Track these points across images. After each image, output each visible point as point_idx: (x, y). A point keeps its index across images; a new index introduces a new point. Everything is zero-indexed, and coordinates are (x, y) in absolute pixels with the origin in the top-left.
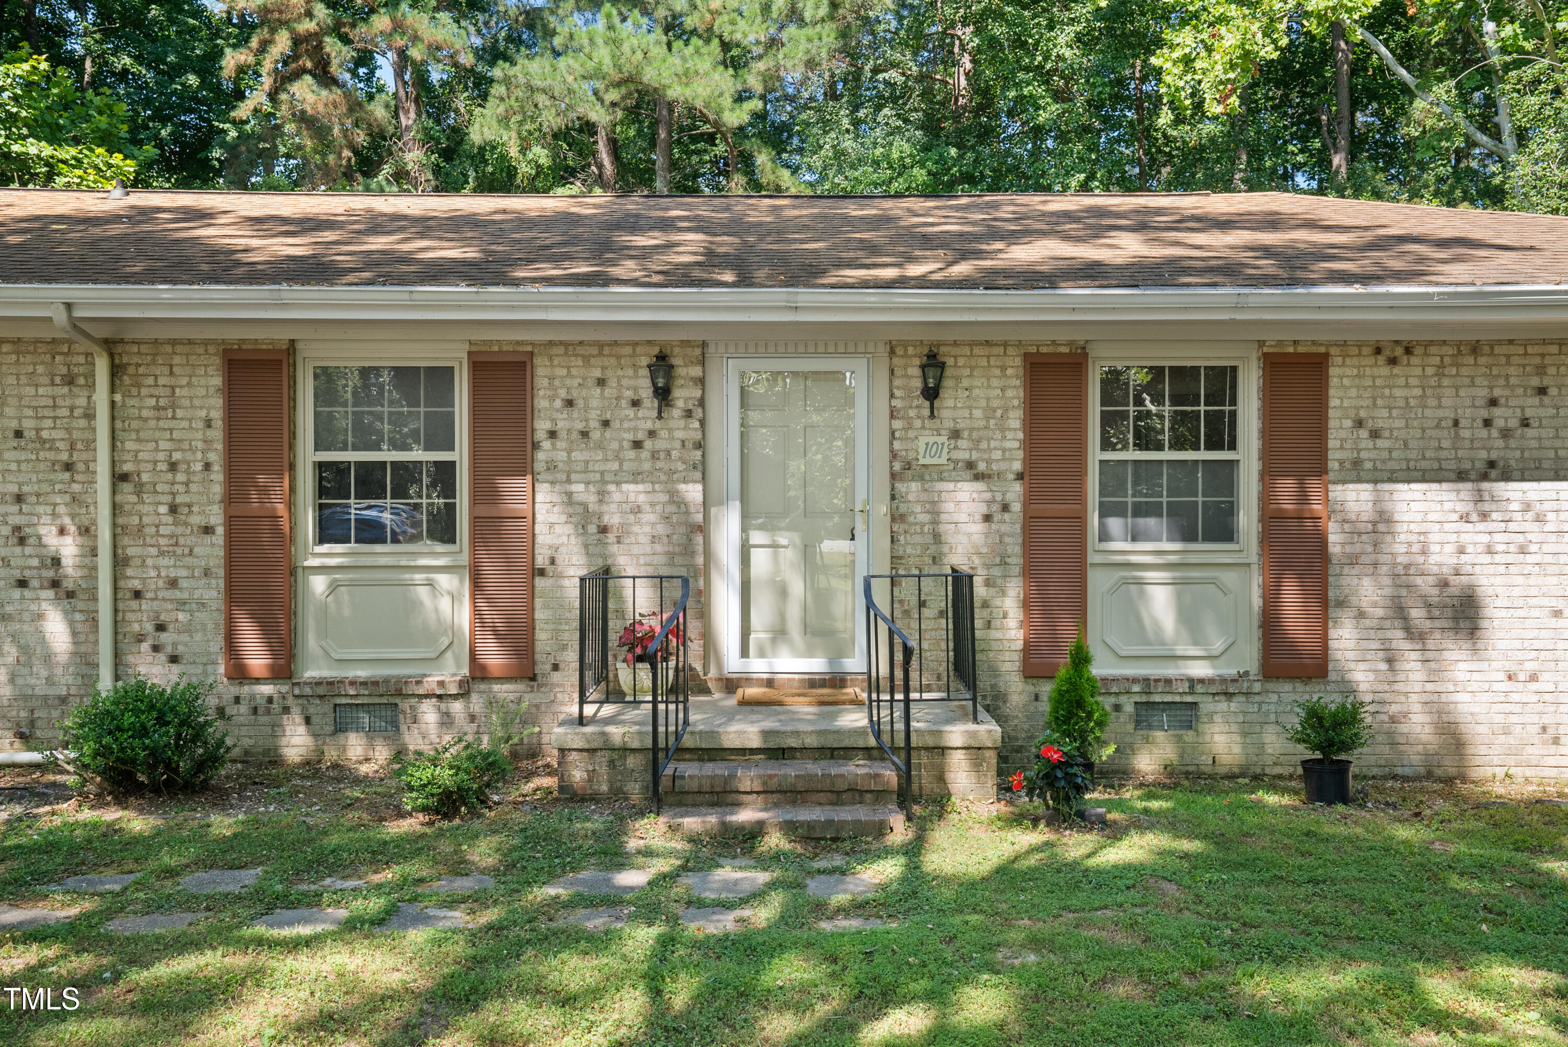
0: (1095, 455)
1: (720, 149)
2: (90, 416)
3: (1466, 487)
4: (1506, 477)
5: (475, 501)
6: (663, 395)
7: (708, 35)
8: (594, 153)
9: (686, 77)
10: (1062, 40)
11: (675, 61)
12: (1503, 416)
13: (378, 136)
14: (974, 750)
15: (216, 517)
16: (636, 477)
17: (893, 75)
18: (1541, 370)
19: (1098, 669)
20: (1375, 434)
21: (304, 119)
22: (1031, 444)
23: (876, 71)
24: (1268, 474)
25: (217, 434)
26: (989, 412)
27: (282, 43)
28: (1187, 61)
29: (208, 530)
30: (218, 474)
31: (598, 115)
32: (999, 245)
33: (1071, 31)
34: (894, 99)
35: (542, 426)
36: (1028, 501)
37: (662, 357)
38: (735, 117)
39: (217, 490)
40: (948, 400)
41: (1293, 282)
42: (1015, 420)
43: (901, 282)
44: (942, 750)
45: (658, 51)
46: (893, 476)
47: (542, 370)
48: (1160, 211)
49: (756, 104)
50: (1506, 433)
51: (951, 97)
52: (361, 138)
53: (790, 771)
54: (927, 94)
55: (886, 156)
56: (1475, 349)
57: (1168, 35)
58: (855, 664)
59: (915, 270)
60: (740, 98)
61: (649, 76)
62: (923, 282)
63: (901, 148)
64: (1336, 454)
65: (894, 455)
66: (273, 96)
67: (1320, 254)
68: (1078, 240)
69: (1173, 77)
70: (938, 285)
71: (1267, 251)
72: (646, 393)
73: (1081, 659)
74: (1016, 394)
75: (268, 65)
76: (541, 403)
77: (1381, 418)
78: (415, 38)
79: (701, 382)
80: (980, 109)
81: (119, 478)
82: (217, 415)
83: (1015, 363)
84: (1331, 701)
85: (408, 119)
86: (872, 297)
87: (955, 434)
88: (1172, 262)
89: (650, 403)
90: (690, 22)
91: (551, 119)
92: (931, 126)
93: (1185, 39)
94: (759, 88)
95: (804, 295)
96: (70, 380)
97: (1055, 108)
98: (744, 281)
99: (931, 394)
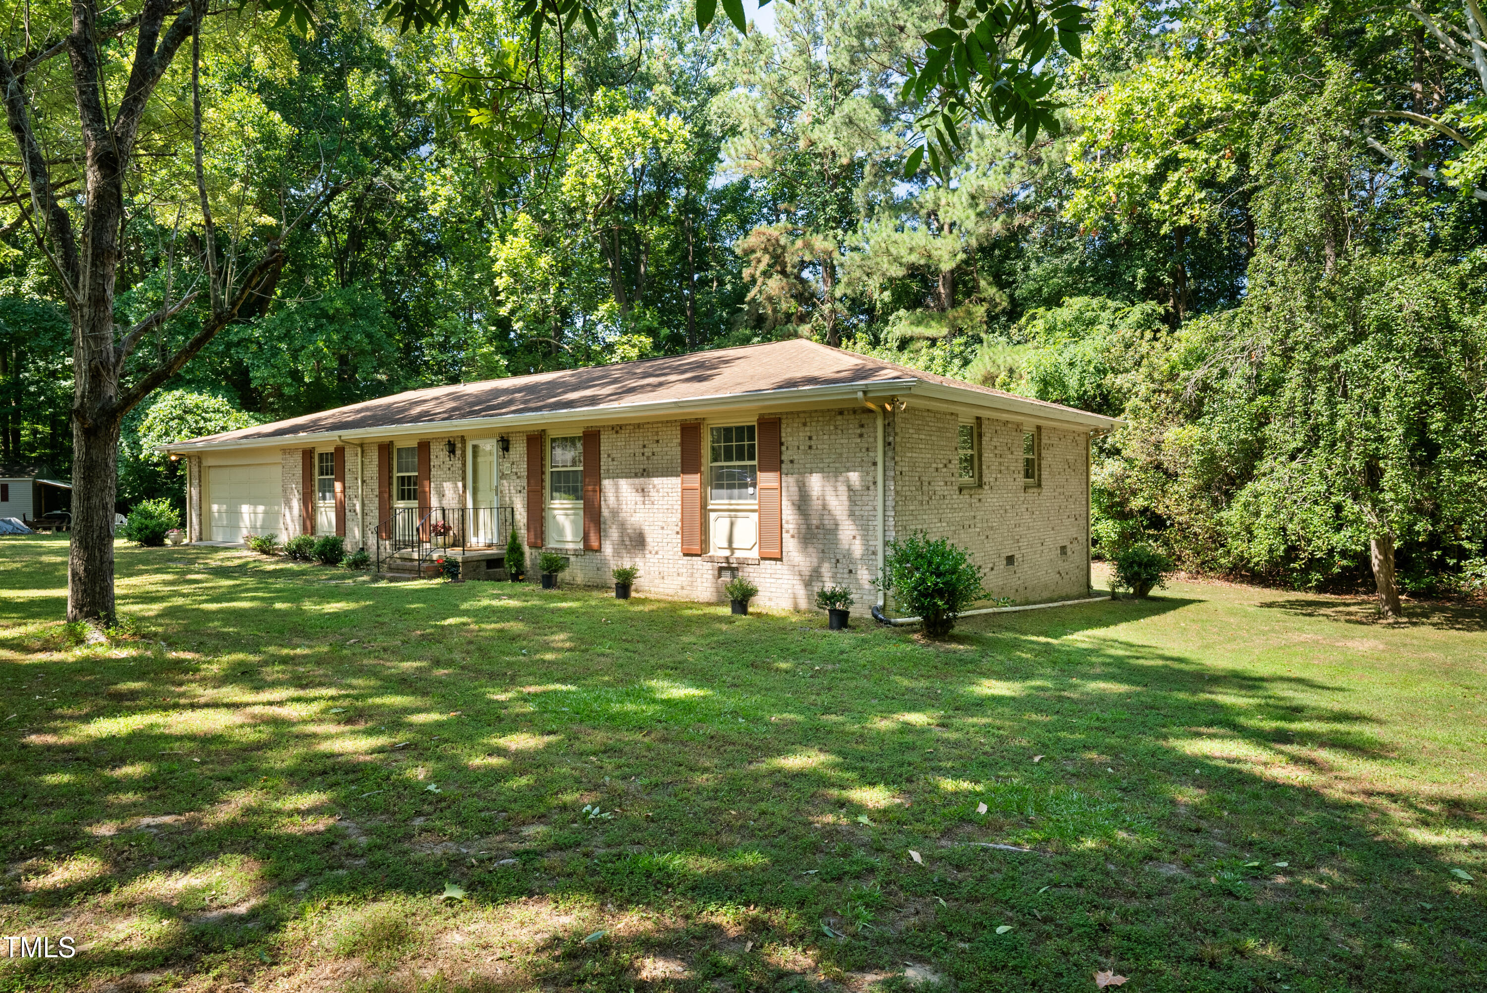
0: (550, 470)
3: (638, 480)
4: (648, 475)
12: (648, 452)
15: (378, 493)
16: (449, 480)
20: (613, 460)
22: (528, 467)
25: (378, 469)
26: (520, 455)
27: (765, 261)
29: (377, 496)
35: (432, 464)
40: (511, 452)
42: (526, 458)
46: (500, 478)
47: (431, 447)
50: (648, 458)
64: (603, 468)
65: (499, 471)
74: (525, 449)
75: (758, 274)
76: (432, 457)
77: (614, 453)
79: (461, 449)
81: (363, 482)
82: (377, 463)
83: (525, 438)
85: (828, 287)
87: (513, 463)
89: (452, 457)
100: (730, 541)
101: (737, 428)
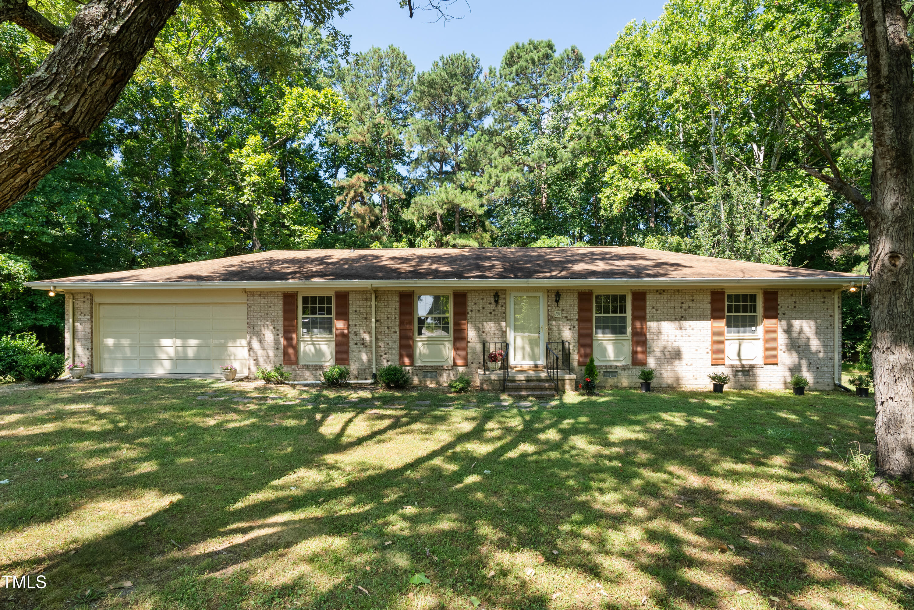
0: (595, 315)
1: (473, 219)
2: (371, 307)
3: (677, 323)
4: (685, 320)
5: (454, 326)
6: (497, 302)
7: (473, 190)
8: (436, 220)
9: (466, 201)
10: (573, 190)
11: (463, 197)
12: (685, 306)
13: (377, 218)
14: (571, 380)
15: (397, 329)
16: (491, 320)
17: (523, 199)
18: (692, 296)
19: (596, 363)
20: (657, 310)
21: (358, 216)
22: (580, 313)
23: (519, 197)
24: (633, 320)
25: (397, 311)
26: (570, 305)
27: (352, 194)
28: (608, 197)
29: (395, 332)
30: (398, 320)
31: (440, 211)
32: (570, 265)
33: (576, 188)
34: (524, 205)
35: (469, 309)
36: (579, 325)
37: (497, 293)
38: (480, 212)
39: (397, 323)
40: (561, 302)
41: (638, 277)
42: (576, 307)
43: (551, 277)
44: (564, 380)
45: (458, 194)
46: (549, 320)
47: (469, 296)
48: (606, 253)
49: (486, 208)
50: (685, 310)
51: (540, 204)
52: (373, 218)
53: (532, 384)
54: (534, 204)
55: (523, 222)
56: (678, 291)
57: (603, 189)
58: (540, 363)
59: (554, 273)
60: (482, 206)
61: (456, 201)
62: (555, 277)
63: (527, 220)
64: (648, 315)
65: (549, 315)
66: (349, 208)
67: (645, 268)
68: (589, 263)
69: (604, 202)
70: (560, 278)
71: (632, 267)
72: (493, 301)
73: (592, 361)
74: (576, 301)
75: (348, 200)
76: (469, 304)
77: (658, 306)
78: (389, 192)
79: (505, 299)
80: (548, 208)
81: (377, 321)
82: (397, 307)
83: (576, 294)
84: (646, 370)
85: (385, 213)
86: (546, 280)
87: (563, 310)
88: (612, 270)
89: (494, 304)
90: (466, 185)
91: (426, 213)
92: (535, 212)
93: (608, 191)
94: (486, 203)
95: (531, 280)
96: (366, 300)
97: (572, 209)
98: (516, 277)
99: (557, 301)
100: (739, 355)
101: (751, 295)
